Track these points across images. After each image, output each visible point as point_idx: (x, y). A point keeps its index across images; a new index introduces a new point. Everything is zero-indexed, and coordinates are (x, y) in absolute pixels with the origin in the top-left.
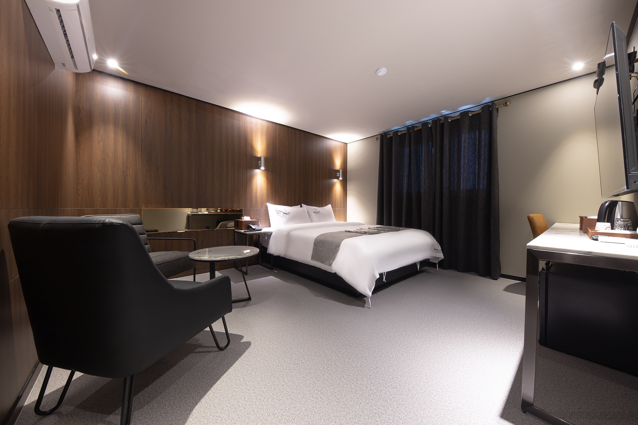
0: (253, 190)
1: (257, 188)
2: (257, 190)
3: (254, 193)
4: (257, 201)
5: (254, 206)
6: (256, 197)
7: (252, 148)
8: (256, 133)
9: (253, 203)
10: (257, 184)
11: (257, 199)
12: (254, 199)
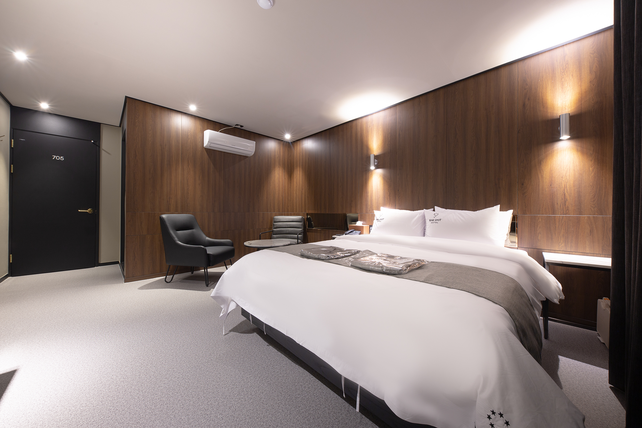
0: (368, 193)
1: (372, 191)
2: (372, 193)
3: (369, 197)
4: (372, 205)
5: (369, 211)
6: (372, 200)
7: (368, 148)
8: (371, 130)
9: (369, 207)
10: (372, 187)
11: (372, 202)
12: (369, 203)
